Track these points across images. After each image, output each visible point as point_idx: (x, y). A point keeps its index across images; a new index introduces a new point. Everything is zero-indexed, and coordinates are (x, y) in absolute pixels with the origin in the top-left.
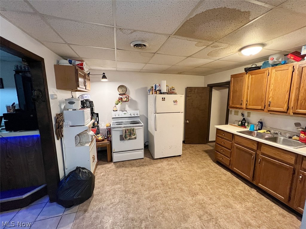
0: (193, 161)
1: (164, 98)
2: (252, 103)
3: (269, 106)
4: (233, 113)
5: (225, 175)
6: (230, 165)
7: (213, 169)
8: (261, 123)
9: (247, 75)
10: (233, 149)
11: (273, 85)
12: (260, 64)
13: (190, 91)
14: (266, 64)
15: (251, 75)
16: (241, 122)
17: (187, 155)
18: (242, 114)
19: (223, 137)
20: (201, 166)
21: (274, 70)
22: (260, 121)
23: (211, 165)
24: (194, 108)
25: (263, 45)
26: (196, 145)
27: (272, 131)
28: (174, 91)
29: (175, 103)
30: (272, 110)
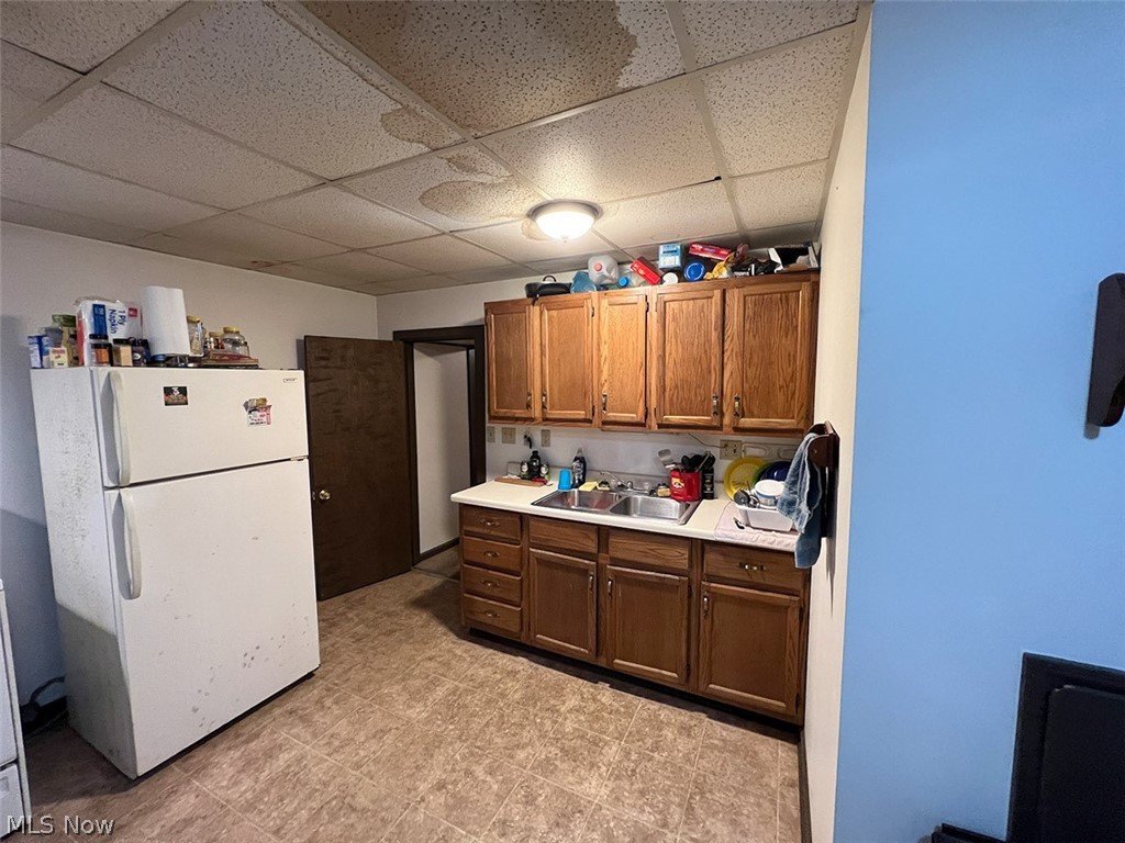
0: (379, 676)
1: (183, 390)
2: (560, 400)
3: (604, 409)
4: (498, 436)
5: (513, 674)
6: (522, 629)
7: (469, 673)
8: (581, 460)
9: (536, 309)
10: (525, 567)
11: (606, 346)
12: (566, 278)
13: (326, 355)
14: (582, 279)
15: (548, 310)
16: (529, 465)
17: (344, 656)
18: (525, 437)
19: (486, 531)
20: (418, 683)
21: (606, 301)
22: (579, 455)
23: (455, 655)
24: (348, 429)
25: (594, 210)
26: (370, 590)
27: (613, 483)
28: (240, 350)
29: (258, 414)
30: (613, 419)
